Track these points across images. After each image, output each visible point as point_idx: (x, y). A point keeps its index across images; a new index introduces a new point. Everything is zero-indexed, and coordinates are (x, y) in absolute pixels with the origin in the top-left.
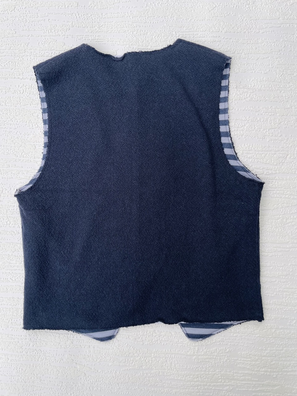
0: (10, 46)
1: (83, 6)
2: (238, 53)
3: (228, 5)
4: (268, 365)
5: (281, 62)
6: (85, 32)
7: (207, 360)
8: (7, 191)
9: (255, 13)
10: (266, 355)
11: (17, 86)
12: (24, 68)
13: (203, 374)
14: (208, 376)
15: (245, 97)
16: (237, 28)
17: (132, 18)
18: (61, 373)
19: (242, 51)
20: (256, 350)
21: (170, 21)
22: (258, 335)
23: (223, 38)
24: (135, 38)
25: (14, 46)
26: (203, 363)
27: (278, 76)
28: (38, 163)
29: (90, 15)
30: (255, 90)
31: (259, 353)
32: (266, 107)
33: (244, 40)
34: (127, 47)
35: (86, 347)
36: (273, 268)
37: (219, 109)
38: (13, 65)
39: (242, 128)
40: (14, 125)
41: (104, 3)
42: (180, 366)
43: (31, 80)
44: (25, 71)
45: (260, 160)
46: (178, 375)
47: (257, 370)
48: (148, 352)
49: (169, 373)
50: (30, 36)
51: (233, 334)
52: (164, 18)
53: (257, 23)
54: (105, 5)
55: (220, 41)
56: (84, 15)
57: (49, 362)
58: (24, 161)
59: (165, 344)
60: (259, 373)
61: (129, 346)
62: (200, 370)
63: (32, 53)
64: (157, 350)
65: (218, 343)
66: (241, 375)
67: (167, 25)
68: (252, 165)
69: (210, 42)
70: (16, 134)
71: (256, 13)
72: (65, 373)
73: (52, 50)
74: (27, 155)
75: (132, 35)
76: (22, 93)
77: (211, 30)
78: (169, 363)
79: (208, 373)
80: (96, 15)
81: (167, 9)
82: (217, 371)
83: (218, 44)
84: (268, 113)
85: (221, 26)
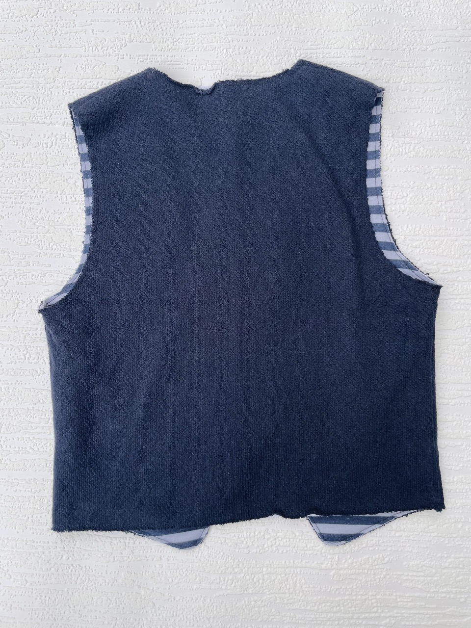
0: (30, 72)
1: (148, 9)
2: (394, 82)
3: (377, 8)
4: (452, 582)
5: (462, 96)
6: (151, 50)
7: (353, 577)
8: (25, 305)
9: (418, 21)
10: (449, 565)
11: (42, 136)
12: (54, 107)
13: (347, 600)
14: (355, 603)
15: (407, 151)
16: (391, 44)
17: (225, 28)
18: (114, 604)
19: (400, 78)
20: (433, 558)
21: (286, 32)
22: (436, 534)
23: (370, 58)
24: (230, 59)
25: (36, 72)
26: (347, 582)
27: (457, 119)
28: (76, 258)
29: (158, 24)
30: (422, 140)
31: (437, 563)
32: (441, 166)
33: (404, 61)
34: (218, 74)
35: (155, 559)
36: (457, 424)
37: (366, 170)
38: (35, 103)
39: (403, 200)
40: (38, 197)
41: (181, 4)
42: (309, 587)
43: (65, 126)
44: (55, 111)
45: (432, 251)
46: (307, 603)
47: (434, 592)
48: (258, 566)
49: (291, 599)
50: (62, 56)
51: (395, 533)
52: (276, 28)
53: (422, 35)
54: (183, 8)
55: (366, 63)
56: (149, 23)
57: (94, 586)
58: (53, 256)
59: (285, 551)
60: (438, 596)
61: (226, 555)
62: (342, 593)
63: (66, 84)
64: (271, 561)
65: (371, 549)
66: (409, 600)
67: (281, 39)
68: (420, 259)
69: (349, 65)
70: (40, 212)
71: (420, 19)
72: (121, 604)
73: (98, 78)
74: (58, 247)
75: (226, 54)
76: (49, 146)
77: (351, 46)
78: (291, 582)
79: (354, 598)
80: (168, 23)
81: (281, 13)
82: (370, 594)
83: (362, 68)
84: (443, 177)
85: (367, 40)
